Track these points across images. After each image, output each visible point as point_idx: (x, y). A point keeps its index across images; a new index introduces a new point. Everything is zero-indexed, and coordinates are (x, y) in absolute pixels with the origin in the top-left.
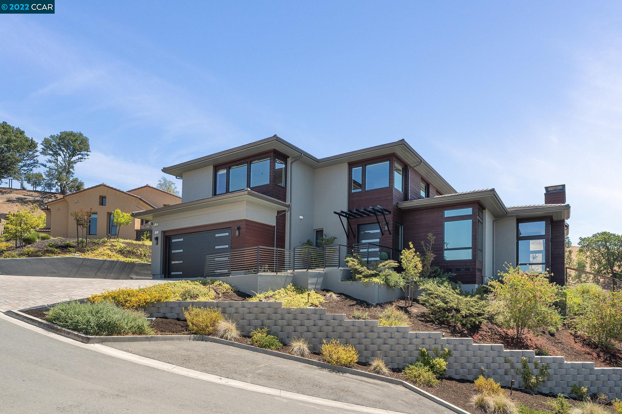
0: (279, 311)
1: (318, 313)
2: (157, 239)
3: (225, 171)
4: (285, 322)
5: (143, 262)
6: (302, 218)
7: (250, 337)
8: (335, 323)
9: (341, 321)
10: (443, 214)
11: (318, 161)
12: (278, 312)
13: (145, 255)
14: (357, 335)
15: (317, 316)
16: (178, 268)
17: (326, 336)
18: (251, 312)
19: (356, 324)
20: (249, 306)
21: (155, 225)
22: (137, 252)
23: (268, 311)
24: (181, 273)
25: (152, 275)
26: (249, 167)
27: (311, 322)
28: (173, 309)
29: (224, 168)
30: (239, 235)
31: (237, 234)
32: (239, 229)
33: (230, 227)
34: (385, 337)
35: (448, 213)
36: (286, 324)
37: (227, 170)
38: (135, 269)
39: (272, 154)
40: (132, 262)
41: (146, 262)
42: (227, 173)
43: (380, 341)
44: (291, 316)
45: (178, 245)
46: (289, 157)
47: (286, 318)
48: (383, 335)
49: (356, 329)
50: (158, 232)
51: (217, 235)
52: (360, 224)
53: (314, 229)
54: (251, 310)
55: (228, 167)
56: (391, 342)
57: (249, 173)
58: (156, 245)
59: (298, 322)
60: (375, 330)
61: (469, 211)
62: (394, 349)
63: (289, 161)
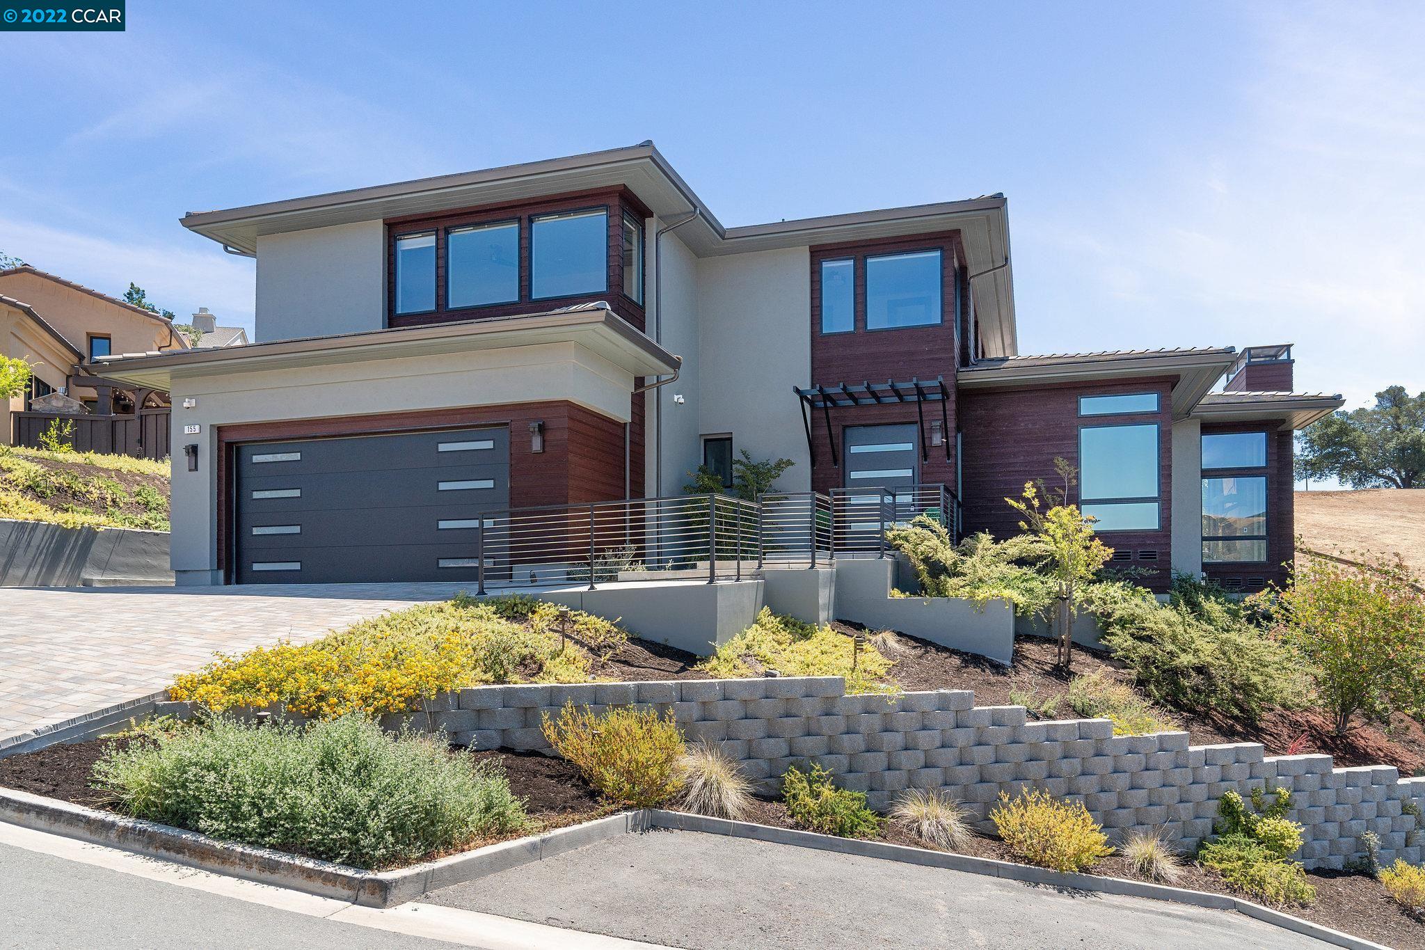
0: (839, 707)
1: (952, 708)
2: (193, 450)
3: (429, 241)
4: (859, 741)
5: (121, 528)
6: (682, 400)
7: (780, 799)
8: (1002, 734)
9: (1015, 728)
10: (1077, 409)
11: (722, 233)
12: (835, 710)
13: (114, 501)
14: (1065, 765)
15: (950, 717)
16: (277, 548)
17: (978, 779)
18: (750, 712)
19: (1058, 736)
20: (746, 696)
21: (186, 405)
22: (88, 492)
23: (810, 707)
24: (297, 566)
25: (173, 574)
26: (525, 235)
27: (935, 737)
28: (483, 715)
29: (424, 232)
30: (544, 452)
31: (536, 444)
32: (542, 429)
33: (508, 424)
34: (1135, 768)
35: (1089, 406)
36: (863, 748)
37: (437, 240)
38: (96, 550)
39: (615, 201)
40: (86, 525)
41: (127, 527)
42: (437, 249)
43: (1122, 781)
44: (876, 721)
45: (278, 476)
46: (651, 215)
47: (862, 729)
48: (1130, 761)
49: (1058, 750)
50: (197, 427)
51: (443, 447)
52: (848, 426)
53: (701, 435)
54: (751, 706)
55: (441, 227)
56: (1152, 780)
57: (525, 254)
58: (190, 470)
59: (898, 739)
60: (1107, 748)
61: (1148, 402)
62: (1158, 801)
63: (652, 225)
